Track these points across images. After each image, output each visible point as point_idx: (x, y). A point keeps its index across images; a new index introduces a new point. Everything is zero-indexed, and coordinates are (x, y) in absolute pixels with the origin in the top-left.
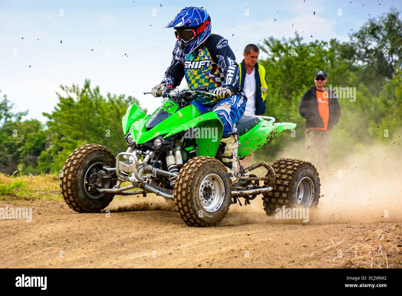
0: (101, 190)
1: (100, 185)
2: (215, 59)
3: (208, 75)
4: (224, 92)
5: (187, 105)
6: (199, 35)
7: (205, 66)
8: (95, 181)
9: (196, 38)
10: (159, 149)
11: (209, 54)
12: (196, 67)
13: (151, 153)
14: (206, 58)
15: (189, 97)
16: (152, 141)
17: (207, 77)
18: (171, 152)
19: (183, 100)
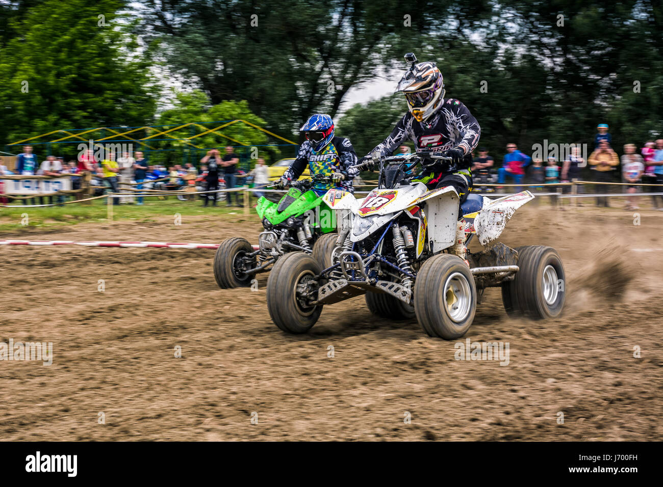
0: (247, 272)
1: (245, 269)
2: (340, 154)
3: (331, 167)
4: (340, 177)
5: (307, 191)
6: (327, 137)
7: (330, 159)
8: (241, 266)
9: (325, 140)
10: (292, 227)
11: (334, 149)
12: (321, 160)
13: (286, 231)
14: (331, 152)
15: (307, 185)
16: (286, 221)
17: (329, 168)
18: (301, 228)
19: (303, 188)
